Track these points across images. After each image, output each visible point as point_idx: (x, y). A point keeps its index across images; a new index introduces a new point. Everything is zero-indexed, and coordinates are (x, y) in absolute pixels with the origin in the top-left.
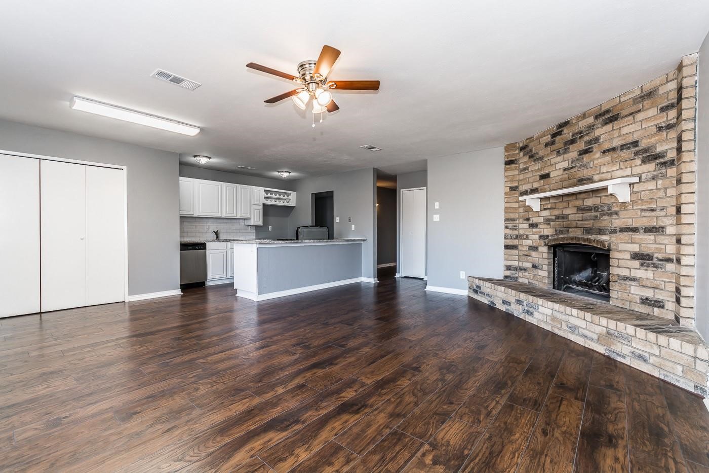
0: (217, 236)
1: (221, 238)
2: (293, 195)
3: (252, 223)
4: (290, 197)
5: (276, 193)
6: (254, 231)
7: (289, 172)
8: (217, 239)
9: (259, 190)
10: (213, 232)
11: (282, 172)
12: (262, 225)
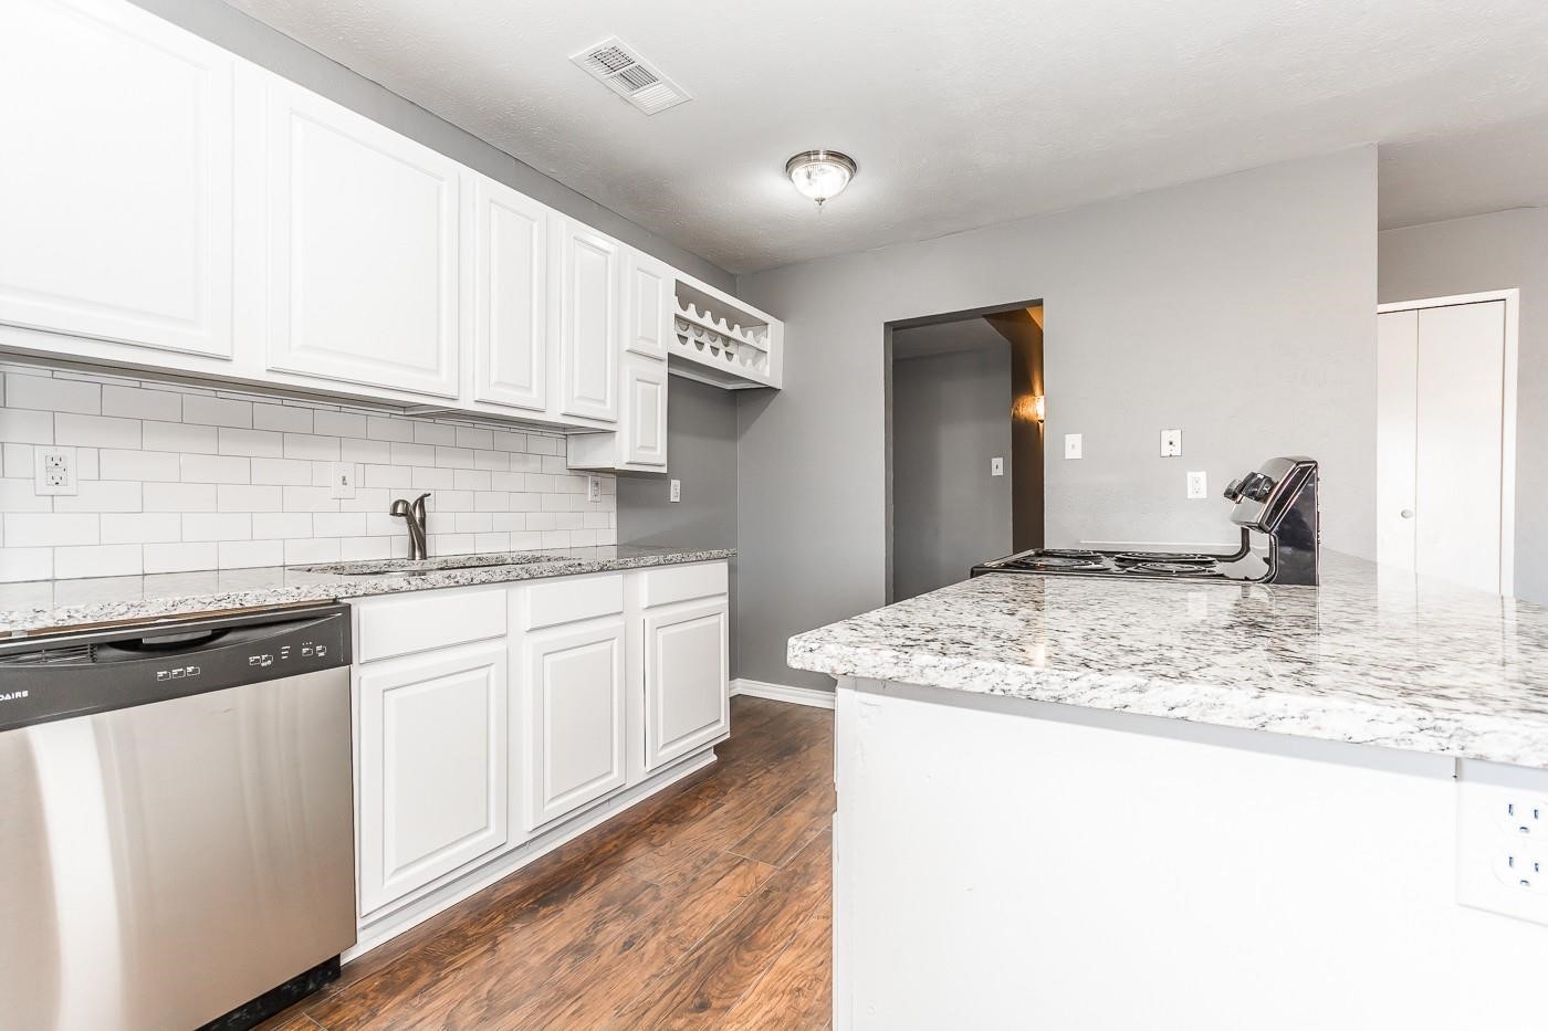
0: (420, 535)
1: (442, 545)
2: (774, 336)
3: (619, 454)
4: (766, 343)
6: (611, 504)
7: (852, 163)
8: (417, 554)
9: (654, 276)
10: (394, 513)
11: (812, 157)
12: (664, 470)
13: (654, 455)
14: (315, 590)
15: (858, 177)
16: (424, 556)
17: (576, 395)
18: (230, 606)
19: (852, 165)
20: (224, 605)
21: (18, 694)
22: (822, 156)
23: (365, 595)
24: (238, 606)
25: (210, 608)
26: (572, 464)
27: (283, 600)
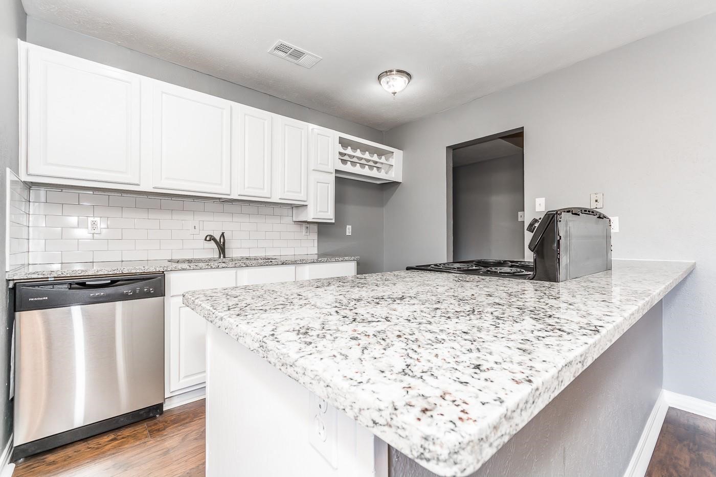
0: (222, 249)
2: (397, 157)
3: (311, 215)
4: (392, 161)
5: (364, 148)
6: (315, 236)
7: (408, 74)
8: (222, 255)
9: (327, 136)
10: (206, 240)
11: (388, 74)
12: (333, 221)
13: (329, 215)
14: (151, 269)
15: (412, 81)
16: (224, 257)
17: (286, 190)
18: (118, 273)
19: (409, 75)
20: (116, 272)
21: (44, 298)
22: (394, 72)
23: (171, 270)
24: (121, 272)
25: (110, 273)
26: (294, 220)
27: (138, 271)
